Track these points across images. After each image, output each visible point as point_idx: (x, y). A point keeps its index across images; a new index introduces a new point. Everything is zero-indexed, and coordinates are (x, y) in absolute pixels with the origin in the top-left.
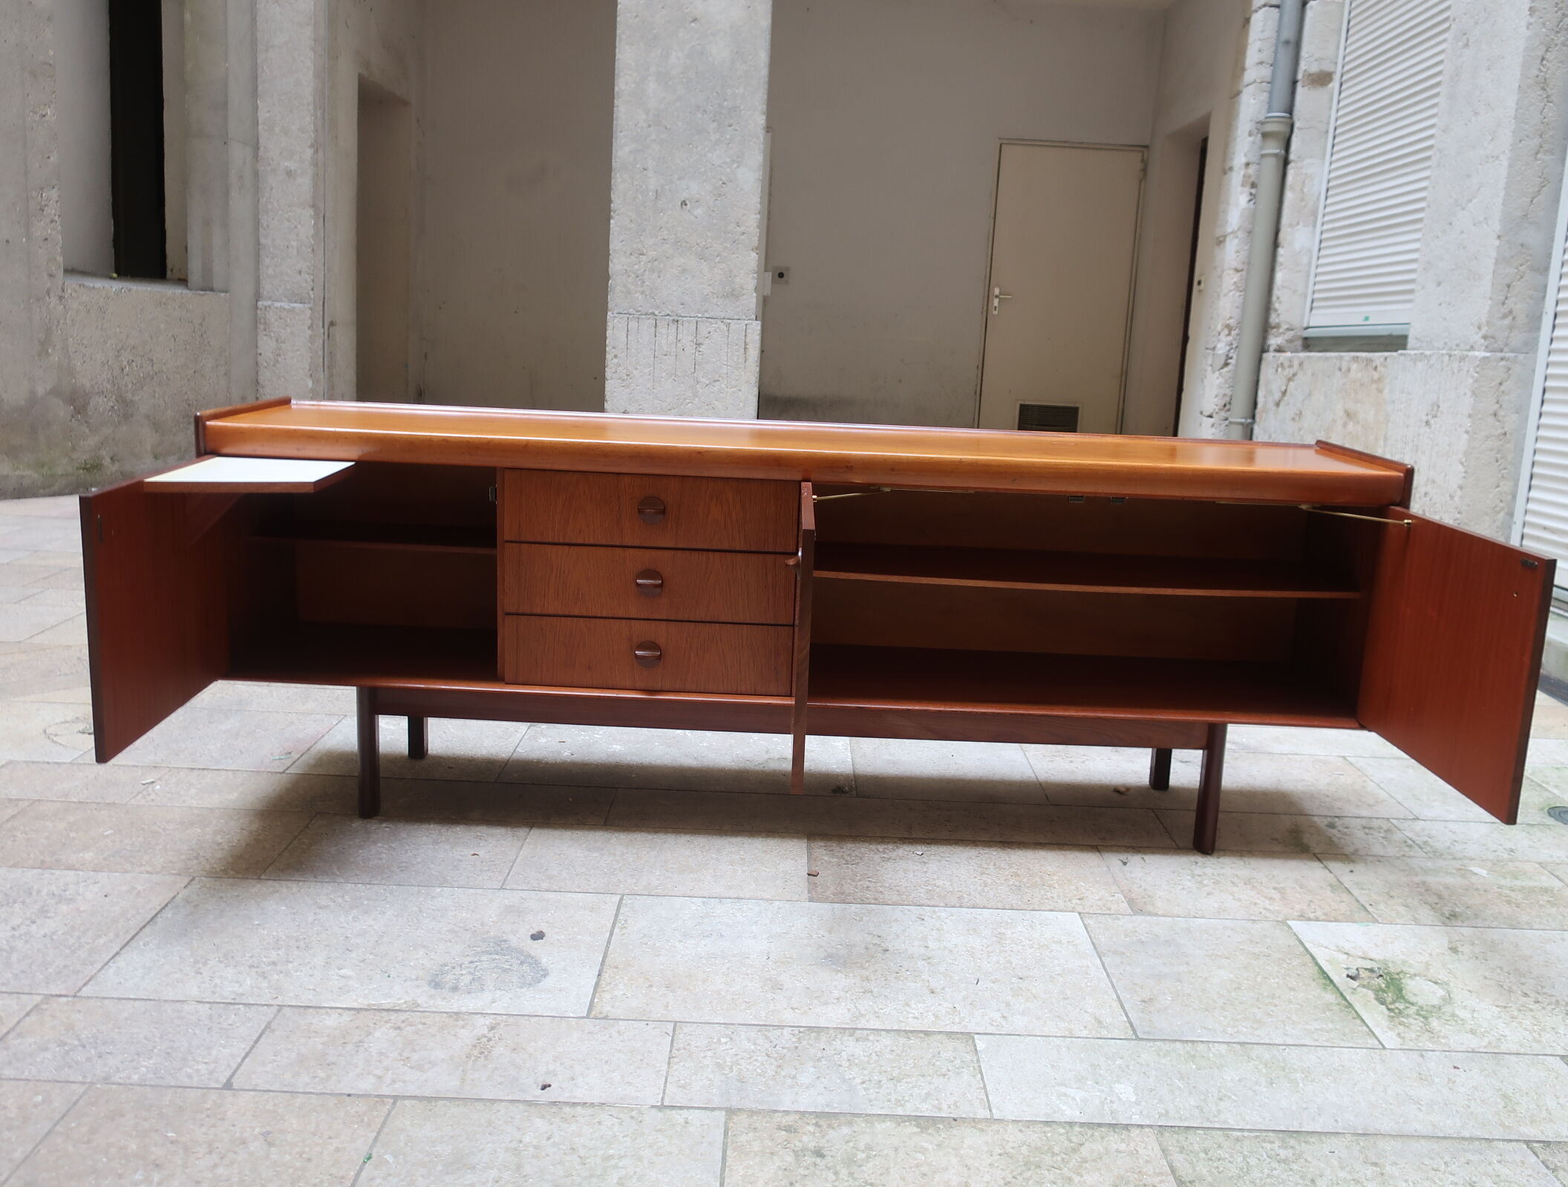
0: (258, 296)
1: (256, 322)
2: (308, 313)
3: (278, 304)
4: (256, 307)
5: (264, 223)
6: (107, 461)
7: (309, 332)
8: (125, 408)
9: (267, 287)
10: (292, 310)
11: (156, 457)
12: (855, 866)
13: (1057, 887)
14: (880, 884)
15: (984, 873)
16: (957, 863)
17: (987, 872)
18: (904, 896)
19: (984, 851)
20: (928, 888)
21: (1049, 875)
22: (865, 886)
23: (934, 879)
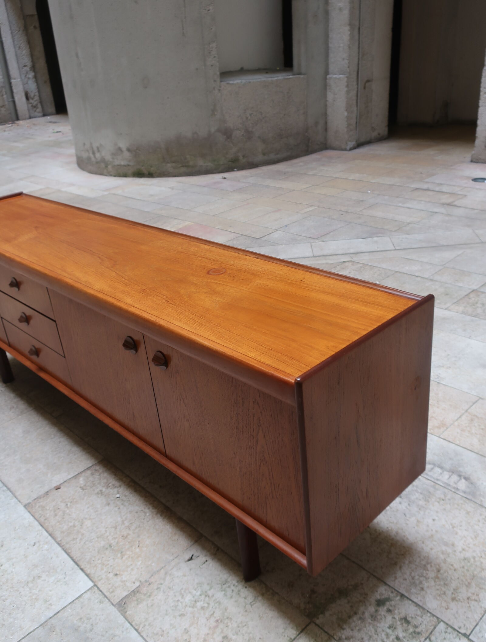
0: (327, 72)
1: (325, 86)
2: (346, 79)
3: (335, 76)
4: (326, 79)
5: (330, 36)
6: (241, 158)
7: (346, 89)
8: (249, 135)
9: (331, 68)
10: (339, 79)
11: (264, 154)
12: (82, 490)
13: (124, 558)
14: (66, 509)
15: (116, 528)
16: (120, 512)
17: (118, 527)
18: (58, 524)
19: (147, 510)
20: (77, 523)
21: (139, 546)
22: (59, 507)
23: (90, 519)
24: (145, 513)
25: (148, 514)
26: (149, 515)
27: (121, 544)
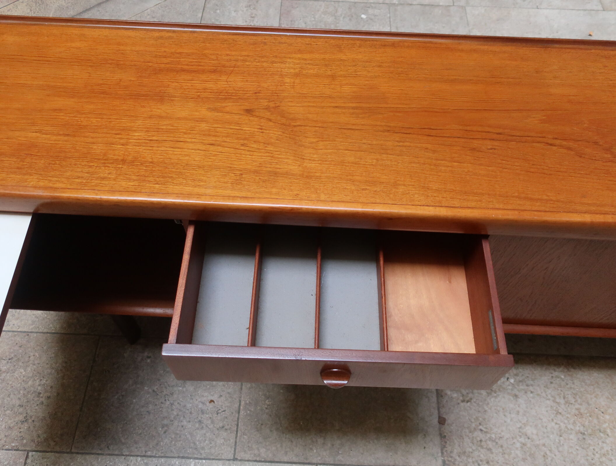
12: (469, 403)
13: (610, 434)
14: (489, 435)
15: (558, 413)
16: (538, 395)
17: (560, 411)
18: (506, 456)
19: (556, 374)
20: (522, 440)
21: (603, 413)
22: (479, 439)
23: (525, 425)
24: (558, 377)
25: (563, 377)
26: (565, 376)
27: (587, 423)
